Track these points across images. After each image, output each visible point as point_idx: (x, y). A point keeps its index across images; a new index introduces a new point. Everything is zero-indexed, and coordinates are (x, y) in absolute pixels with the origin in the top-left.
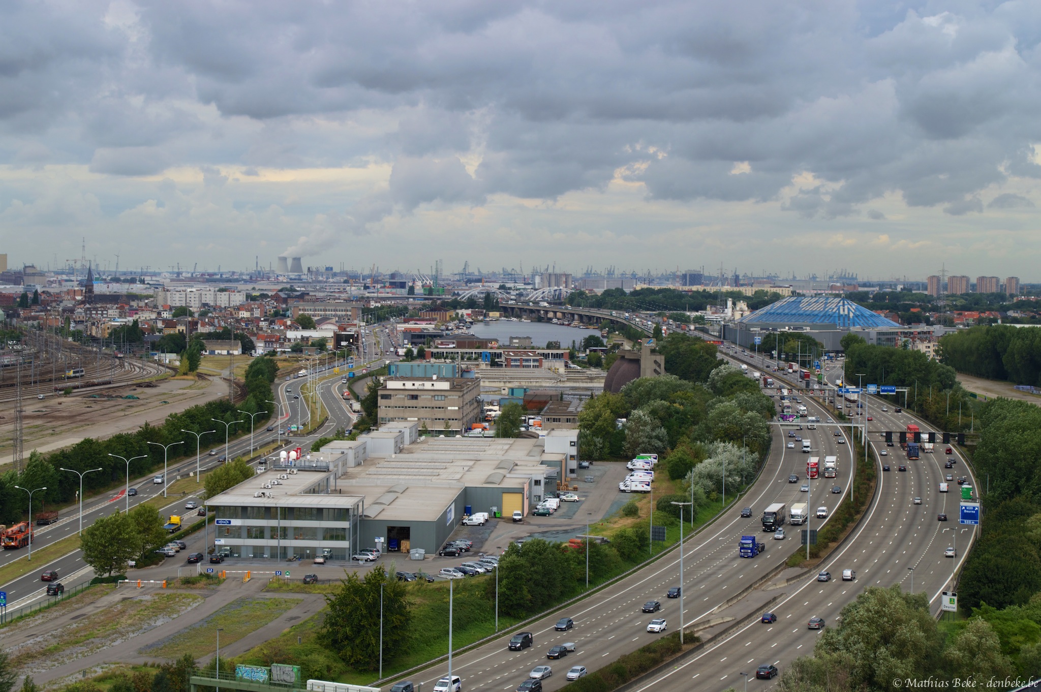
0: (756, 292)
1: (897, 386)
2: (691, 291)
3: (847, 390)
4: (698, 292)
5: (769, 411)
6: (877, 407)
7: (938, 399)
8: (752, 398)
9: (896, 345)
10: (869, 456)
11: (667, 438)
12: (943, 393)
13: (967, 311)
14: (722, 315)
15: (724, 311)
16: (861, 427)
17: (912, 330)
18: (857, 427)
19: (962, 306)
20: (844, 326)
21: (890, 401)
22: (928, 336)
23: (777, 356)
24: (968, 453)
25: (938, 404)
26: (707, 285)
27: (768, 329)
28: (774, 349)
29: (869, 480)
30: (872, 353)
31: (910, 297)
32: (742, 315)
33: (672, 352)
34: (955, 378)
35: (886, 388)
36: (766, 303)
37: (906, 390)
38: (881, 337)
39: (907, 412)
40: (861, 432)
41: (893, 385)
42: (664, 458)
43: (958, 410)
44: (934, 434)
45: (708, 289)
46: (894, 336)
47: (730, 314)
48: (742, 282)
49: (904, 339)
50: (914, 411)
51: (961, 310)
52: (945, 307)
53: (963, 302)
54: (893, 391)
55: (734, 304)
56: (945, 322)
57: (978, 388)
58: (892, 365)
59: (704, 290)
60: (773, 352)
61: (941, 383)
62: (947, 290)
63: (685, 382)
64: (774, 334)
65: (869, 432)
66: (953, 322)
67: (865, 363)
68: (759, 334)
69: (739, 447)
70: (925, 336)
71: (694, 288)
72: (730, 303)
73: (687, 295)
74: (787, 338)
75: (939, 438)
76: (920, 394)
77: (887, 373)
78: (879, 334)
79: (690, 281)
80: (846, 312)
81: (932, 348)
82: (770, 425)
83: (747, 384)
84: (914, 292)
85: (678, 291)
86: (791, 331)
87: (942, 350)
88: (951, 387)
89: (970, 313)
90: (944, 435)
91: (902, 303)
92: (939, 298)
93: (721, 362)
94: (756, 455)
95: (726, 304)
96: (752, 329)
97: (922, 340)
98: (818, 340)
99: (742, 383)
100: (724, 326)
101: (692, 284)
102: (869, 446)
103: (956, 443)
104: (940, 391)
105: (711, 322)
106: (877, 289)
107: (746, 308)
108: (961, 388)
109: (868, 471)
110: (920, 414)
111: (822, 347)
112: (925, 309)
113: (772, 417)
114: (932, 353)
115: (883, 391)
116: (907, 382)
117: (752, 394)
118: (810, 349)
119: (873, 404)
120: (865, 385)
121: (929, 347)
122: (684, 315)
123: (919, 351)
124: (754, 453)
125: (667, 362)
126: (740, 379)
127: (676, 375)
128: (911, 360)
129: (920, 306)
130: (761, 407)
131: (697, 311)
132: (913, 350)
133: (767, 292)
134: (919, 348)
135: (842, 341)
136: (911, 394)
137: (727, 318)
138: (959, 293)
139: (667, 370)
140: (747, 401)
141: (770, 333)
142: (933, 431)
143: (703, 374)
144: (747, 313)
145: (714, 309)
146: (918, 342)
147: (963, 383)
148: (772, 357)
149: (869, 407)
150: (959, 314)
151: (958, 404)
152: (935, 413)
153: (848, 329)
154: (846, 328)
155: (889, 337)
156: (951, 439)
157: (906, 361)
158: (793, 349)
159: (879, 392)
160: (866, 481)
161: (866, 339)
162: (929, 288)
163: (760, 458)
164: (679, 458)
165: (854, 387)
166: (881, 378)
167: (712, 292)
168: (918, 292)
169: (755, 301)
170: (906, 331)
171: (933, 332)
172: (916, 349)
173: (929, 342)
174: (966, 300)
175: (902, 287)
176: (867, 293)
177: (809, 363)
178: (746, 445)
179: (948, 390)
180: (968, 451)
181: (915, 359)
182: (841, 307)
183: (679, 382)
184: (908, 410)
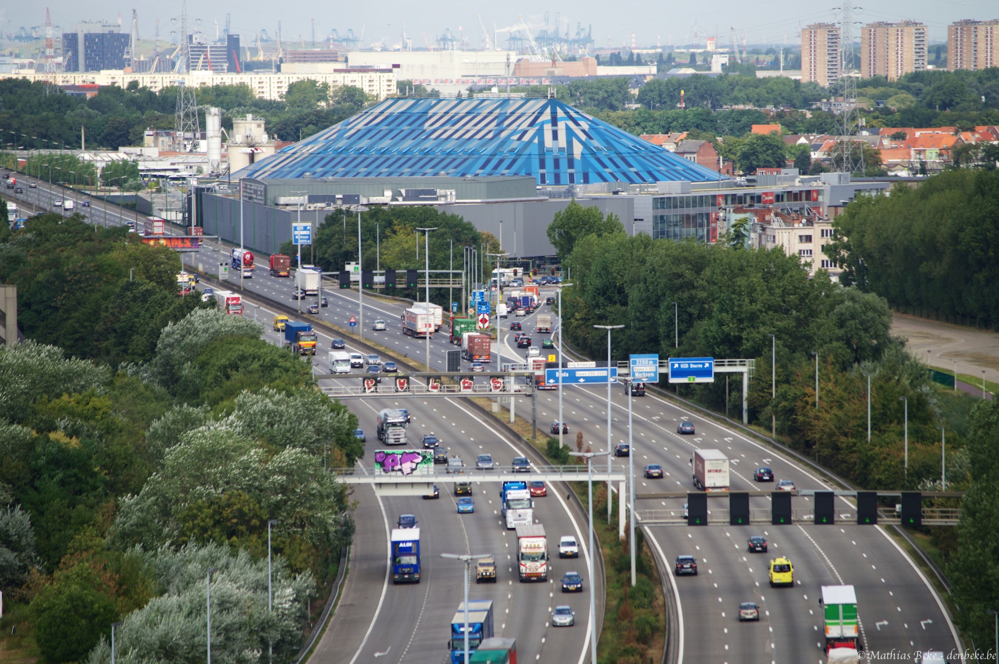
0: (292, 87)
1: (719, 357)
2: (92, 87)
3: (572, 372)
4: (113, 90)
5: (341, 444)
6: (662, 422)
7: (839, 391)
8: (290, 408)
9: (712, 234)
10: (640, 568)
11: (30, 538)
12: (853, 374)
13: (920, 126)
14: (192, 159)
15: (195, 146)
16: (616, 484)
17: (757, 190)
18: (604, 484)
19: (904, 112)
20: (557, 180)
21: (700, 401)
22: (806, 205)
23: (359, 278)
24: (933, 550)
25: (841, 407)
26: (142, 67)
27: (331, 199)
28: (350, 256)
29: (644, 639)
30: (643, 262)
31: (751, 91)
32: (252, 157)
33: (41, 277)
34: (887, 327)
35: (684, 366)
36: (322, 121)
37: (744, 369)
38: (665, 212)
39: (750, 434)
40: (616, 498)
41: (703, 354)
42: (24, 601)
43: (901, 422)
44: (831, 495)
45: (145, 80)
46: (704, 209)
47: (215, 155)
48: (248, 57)
49: (734, 218)
50: (770, 429)
51: (903, 124)
52: (853, 118)
53: (909, 100)
54: (707, 373)
55: (227, 124)
56: (856, 161)
57: (957, 355)
58: (703, 295)
59: (134, 85)
60: (350, 267)
61: (848, 343)
62: (858, 65)
63: (82, 363)
64: (348, 213)
65: (638, 497)
66: (877, 162)
67: (621, 290)
68: (306, 215)
69: (254, 559)
70: (796, 205)
71: (103, 78)
72: (213, 122)
73: (81, 99)
74: (390, 224)
75: (847, 509)
76: (786, 379)
77: (689, 321)
78: (661, 202)
79: (87, 57)
80: (562, 142)
81: (818, 242)
82: (344, 487)
83: (274, 365)
84: (760, 74)
85: (53, 87)
86: (400, 201)
87: (847, 247)
88: (876, 353)
89: (929, 131)
90: (861, 500)
91: (727, 108)
92: (835, 91)
93: (193, 301)
94: (306, 580)
95: (203, 125)
96: (283, 200)
97: (788, 218)
98: (481, 228)
99: (256, 365)
100: (199, 191)
101: (93, 66)
102: (641, 537)
103: (896, 522)
104: (845, 367)
105: (159, 180)
106: (650, 71)
107: (265, 137)
108: (907, 357)
109: (641, 614)
110: (787, 439)
111: (495, 247)
112: (794, 127)
113: (351, 462)
114: (819, 258)
115: (677, 373)
116: (747, 345)
117: (289, 394)
118: (458, 256)
119: (649, 414)
120: (623, 357)
121: (809, 239)
122: (74, 161)
123: (779, 251)
124: (299, 571)
125: (24, 305)
126: (251, 350)
127: (55, 343)
128: (756, 278)
129: (780, 116)
130: (318, 431)
131: (115, 149)
132: (762, 248)
133: (326, 86)
134: (778, 242)
135: (552, 229)
136: (759, 382)
137: (207, 169)
138: (894, 74)
139: (24, 329)
140: (273, 417)
141: (339, 211)
142: (828, 488)
143: (139, 341)
144: (267, 151)
145: (165, 140)
146: (776, 223)
147: (912, 341)
148: (345, 281)
149: (636, 421)
150: (896, 137)
151: (901, 404)
152: (831, 435)
153: (570, 193)
154: (563, 188)
155: (692, 211)
156: (880, 510)
157: (741, 281)
158: (407, 255)
159: (664, 377)
160: (634, 645)
161: (623, 221)
162: (805, 60)
163: (318, 588)
164: (71, 598)
165: (592, 364)
166: (669, 336)
167: (157, 89)
168: (773, 74)
169: (289, 114)
170: (740, 192)
171: (818, 192)
172: (770, 246)
173: (810, 223)
174: (917, 93)
175: (725, 60)
176: (622, 83)
177: (457, 298)
178: (277, 550)
179: (868, 364)
180: (935, 543)
181: (767, 277)
182: (548, 129)
183: (65, 365)
184: (753, 429)
